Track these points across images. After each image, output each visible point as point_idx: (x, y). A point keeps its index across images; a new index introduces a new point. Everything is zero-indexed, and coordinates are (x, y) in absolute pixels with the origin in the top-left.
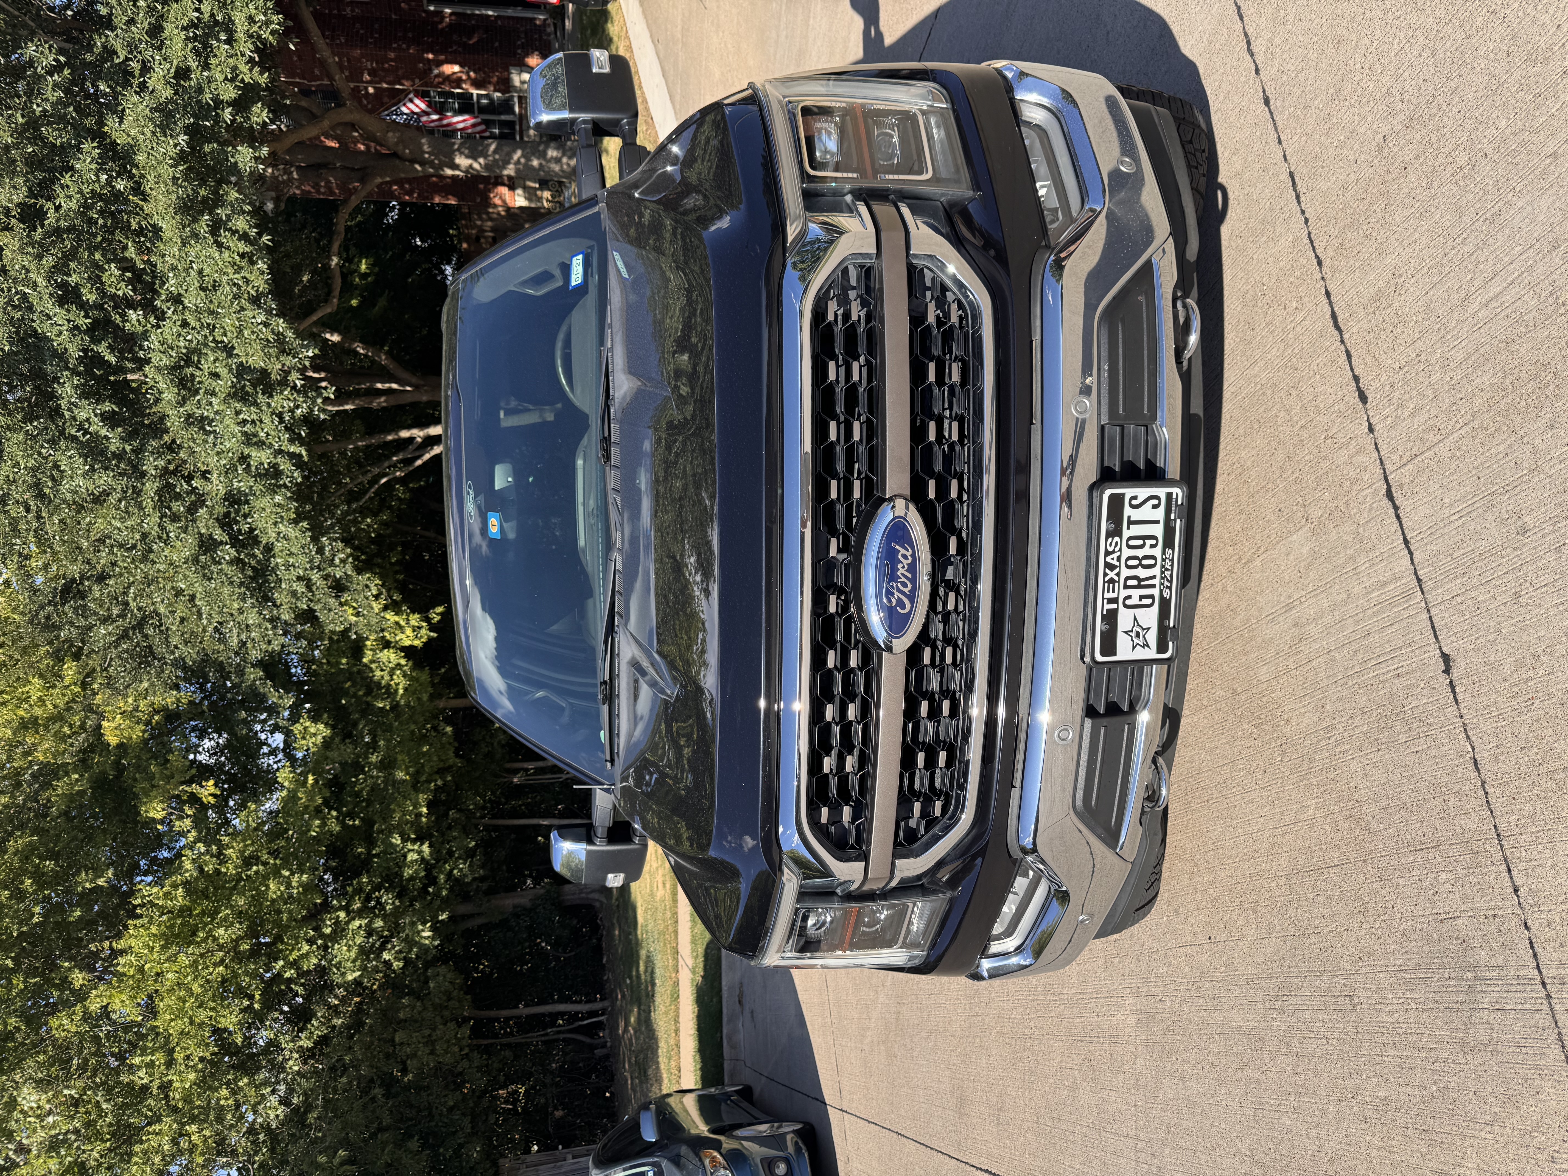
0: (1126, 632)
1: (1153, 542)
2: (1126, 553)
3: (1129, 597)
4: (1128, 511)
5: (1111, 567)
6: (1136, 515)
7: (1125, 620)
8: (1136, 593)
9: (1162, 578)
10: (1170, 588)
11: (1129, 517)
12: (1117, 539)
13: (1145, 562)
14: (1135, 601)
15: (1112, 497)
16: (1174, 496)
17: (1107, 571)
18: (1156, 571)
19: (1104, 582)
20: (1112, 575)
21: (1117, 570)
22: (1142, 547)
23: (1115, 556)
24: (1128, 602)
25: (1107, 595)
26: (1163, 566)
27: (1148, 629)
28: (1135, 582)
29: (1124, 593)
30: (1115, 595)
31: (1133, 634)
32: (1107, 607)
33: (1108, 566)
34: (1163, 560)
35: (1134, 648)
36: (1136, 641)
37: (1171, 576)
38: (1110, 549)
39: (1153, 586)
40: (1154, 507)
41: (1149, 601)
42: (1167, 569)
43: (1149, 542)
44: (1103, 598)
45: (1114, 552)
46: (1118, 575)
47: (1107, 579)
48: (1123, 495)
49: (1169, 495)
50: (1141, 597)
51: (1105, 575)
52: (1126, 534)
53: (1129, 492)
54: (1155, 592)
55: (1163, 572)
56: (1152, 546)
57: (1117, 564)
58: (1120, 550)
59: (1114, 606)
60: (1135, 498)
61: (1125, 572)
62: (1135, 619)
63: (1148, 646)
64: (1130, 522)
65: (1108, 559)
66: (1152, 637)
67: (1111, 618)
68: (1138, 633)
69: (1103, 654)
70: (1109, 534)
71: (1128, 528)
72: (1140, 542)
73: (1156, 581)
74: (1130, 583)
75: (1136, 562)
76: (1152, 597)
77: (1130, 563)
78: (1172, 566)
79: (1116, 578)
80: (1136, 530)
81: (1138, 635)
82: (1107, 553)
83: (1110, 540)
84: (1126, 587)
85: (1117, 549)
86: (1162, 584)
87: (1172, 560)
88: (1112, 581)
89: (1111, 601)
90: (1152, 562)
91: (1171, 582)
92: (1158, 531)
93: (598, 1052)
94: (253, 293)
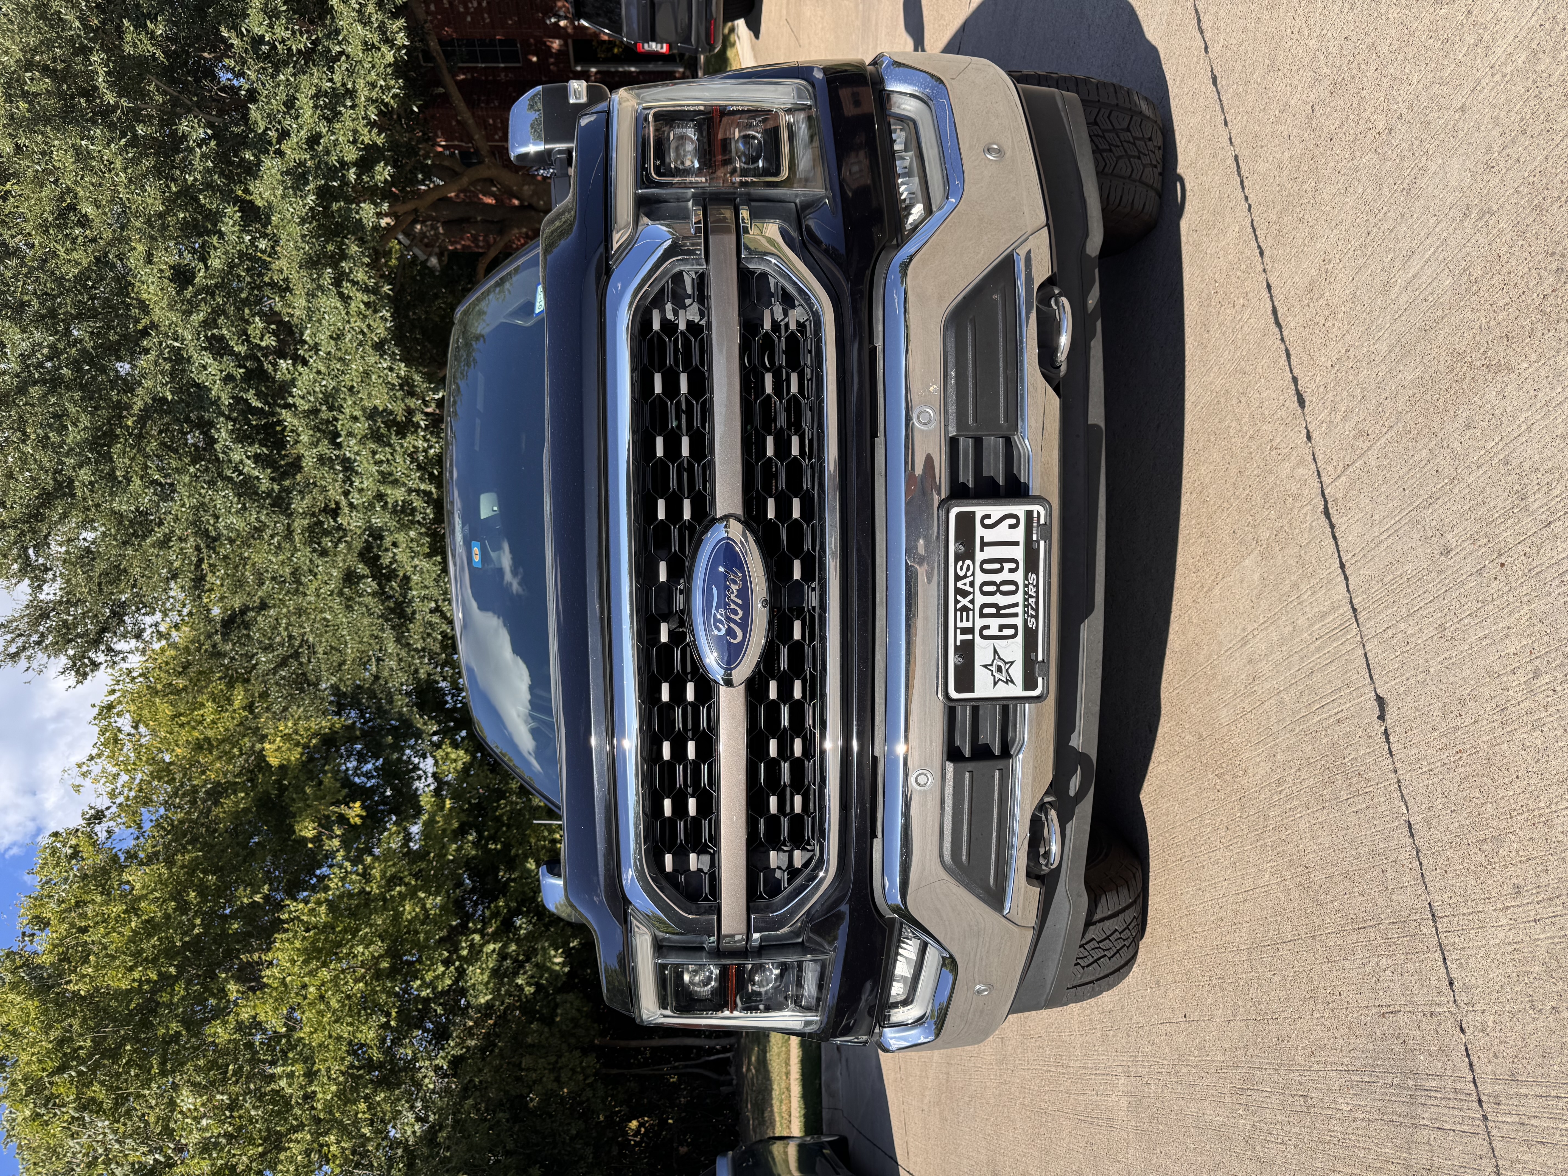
0: (985, 666)
1: (1013, 566)
2: (981, 577)
3: (987, 627)
4: (980, 531)
5: (964, 594)
6: (990, 535)
7: (983, 652)
8: (994, 623)
9: (1025, 606)
10: (1036, 617)
11: (982, 538)
12: (968, 562)
13: (1004, 588)
14: (994, 631)
15: (959, 516)
16: (1035, 515)
17: (959, 597)
18: (1019, 598)
19: (956, 610)
20: (964, 602)
21: (970, 597)
22: (1000, 570)
23: (967, 581)
24: (986, 633)
25: (959, 625)
26: (1026, 593)
27: (1012, 663)
28: (993, 611)
29: (980, 622)
30: (970, 625)
31: (994, 669)
32: (960, 637)
33: (958, 591)
34: (1026, 586)
35: (995, 684)
36: (998, 676)
37: (1037, 603)
38: (961, 574)
39: (1016, 615)
40: (1011, 526)
41: (1011, 632)
42: (1031, 596)
43: (1007, 566)
44: (956, 628)
45: (965, 576)
46: (972, 602)
47: (958, 606)
48: (974, 513)
49: (1029, 514)
50: (1002, 627)
51: (957, 602)
52: (979, 556)
53: (980, 511)
54: (1019, 621)
55: (1026, 600)
56: (1011, 571)
57: (971, 590)
58: (973, 574)
59: (969, 637)
60: (988, 516)
61: (980, 600)
62: (995, 651)
63: (1012, 682)
64: (984, 544)
65: (960, 584)
66: (1017, 672)
67: (966, 650)
68: (1000, 667)
69: (958, 690)
70: (959, 557)
71: (982, 550)
72: (997, 566)
73: (1019, 610)
74: (986, 611)
75: (993, 588)
76: (1015, 627)
77: (986, 588)
78: (1037, 592)
79: (971, 606)
80: (991, 552)
81: (999, 669)
82: (958, 578)
83: (960, 563)
84: (982, 616)
85: (969, 573)
86: (1025, 612)
87: (1037, 586)
88: (965, 609)
89: (964, 631)
90: (1012, 588)
91: (1037, 610)
92: (1018, 553)
93: (724, 1089)
94: (376, 339)
